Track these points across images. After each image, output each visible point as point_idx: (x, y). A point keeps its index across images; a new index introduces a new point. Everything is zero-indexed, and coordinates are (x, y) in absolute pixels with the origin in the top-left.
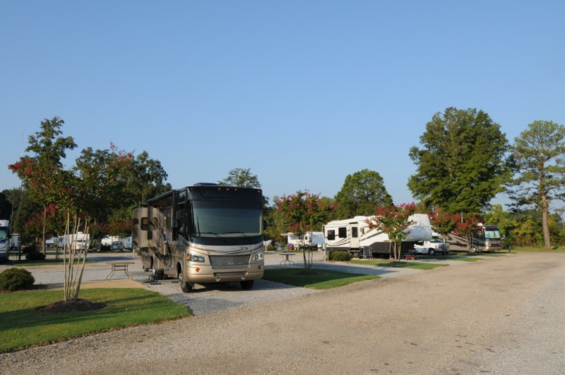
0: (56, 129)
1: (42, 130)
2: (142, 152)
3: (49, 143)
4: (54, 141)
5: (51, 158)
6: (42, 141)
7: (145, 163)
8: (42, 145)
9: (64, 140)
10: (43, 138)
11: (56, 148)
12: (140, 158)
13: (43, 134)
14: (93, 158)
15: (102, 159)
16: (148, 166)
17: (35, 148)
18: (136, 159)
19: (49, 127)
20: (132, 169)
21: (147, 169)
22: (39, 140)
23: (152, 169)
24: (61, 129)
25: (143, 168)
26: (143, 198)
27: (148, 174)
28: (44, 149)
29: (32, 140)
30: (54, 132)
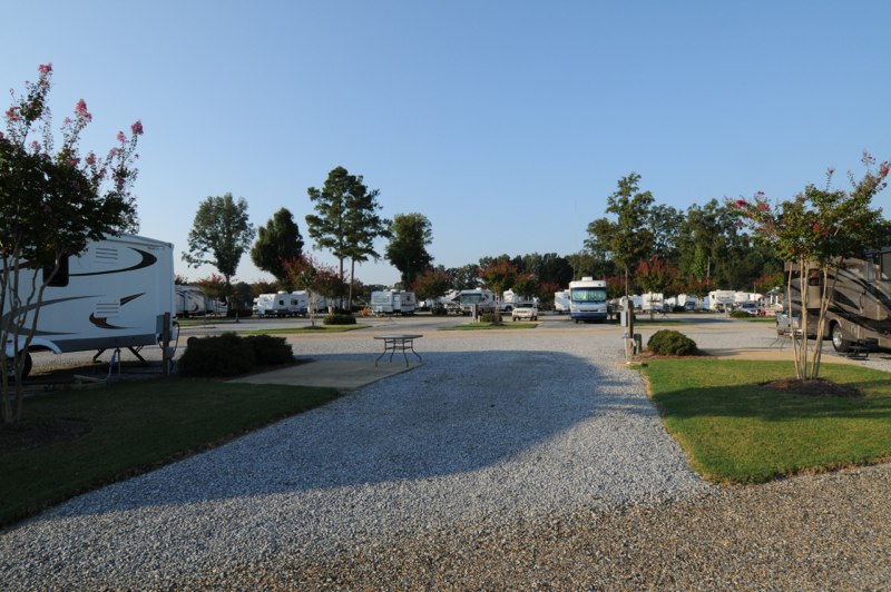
0: (633, 186)
1: (619, 189)
2: (710, 201)
3: (626, 202)
4: (631, 199)
5: (630, 216)
6: (620, 201)
7: (714, 212)
8: (620, 205)
9: (641, 196)
10: (620, 197)
11: (633, 206)
12: (708, 207)
13: (621, 193)
14: (650, 215)
15: (658, 215)
16: (716, 215)
17: (614, 209)
18: (702, 210)
19: (626, 185)
20: (698, 221)
21: (717, 219)
22: (617, 199)
23: (723, 218)
24: (639, 184)
25: (711, 219)
26: (713, 253)
27: (718, 226)
28: (622, 209)
29: (611, 200)
30: (630, 189)
